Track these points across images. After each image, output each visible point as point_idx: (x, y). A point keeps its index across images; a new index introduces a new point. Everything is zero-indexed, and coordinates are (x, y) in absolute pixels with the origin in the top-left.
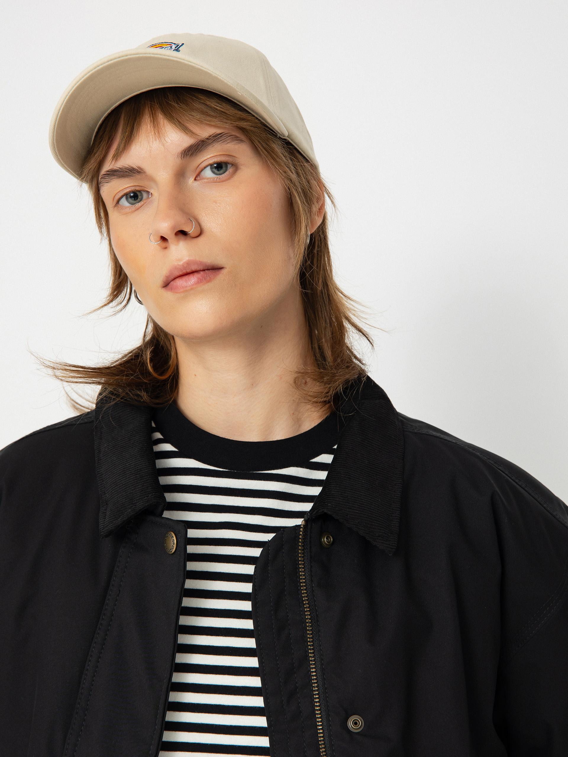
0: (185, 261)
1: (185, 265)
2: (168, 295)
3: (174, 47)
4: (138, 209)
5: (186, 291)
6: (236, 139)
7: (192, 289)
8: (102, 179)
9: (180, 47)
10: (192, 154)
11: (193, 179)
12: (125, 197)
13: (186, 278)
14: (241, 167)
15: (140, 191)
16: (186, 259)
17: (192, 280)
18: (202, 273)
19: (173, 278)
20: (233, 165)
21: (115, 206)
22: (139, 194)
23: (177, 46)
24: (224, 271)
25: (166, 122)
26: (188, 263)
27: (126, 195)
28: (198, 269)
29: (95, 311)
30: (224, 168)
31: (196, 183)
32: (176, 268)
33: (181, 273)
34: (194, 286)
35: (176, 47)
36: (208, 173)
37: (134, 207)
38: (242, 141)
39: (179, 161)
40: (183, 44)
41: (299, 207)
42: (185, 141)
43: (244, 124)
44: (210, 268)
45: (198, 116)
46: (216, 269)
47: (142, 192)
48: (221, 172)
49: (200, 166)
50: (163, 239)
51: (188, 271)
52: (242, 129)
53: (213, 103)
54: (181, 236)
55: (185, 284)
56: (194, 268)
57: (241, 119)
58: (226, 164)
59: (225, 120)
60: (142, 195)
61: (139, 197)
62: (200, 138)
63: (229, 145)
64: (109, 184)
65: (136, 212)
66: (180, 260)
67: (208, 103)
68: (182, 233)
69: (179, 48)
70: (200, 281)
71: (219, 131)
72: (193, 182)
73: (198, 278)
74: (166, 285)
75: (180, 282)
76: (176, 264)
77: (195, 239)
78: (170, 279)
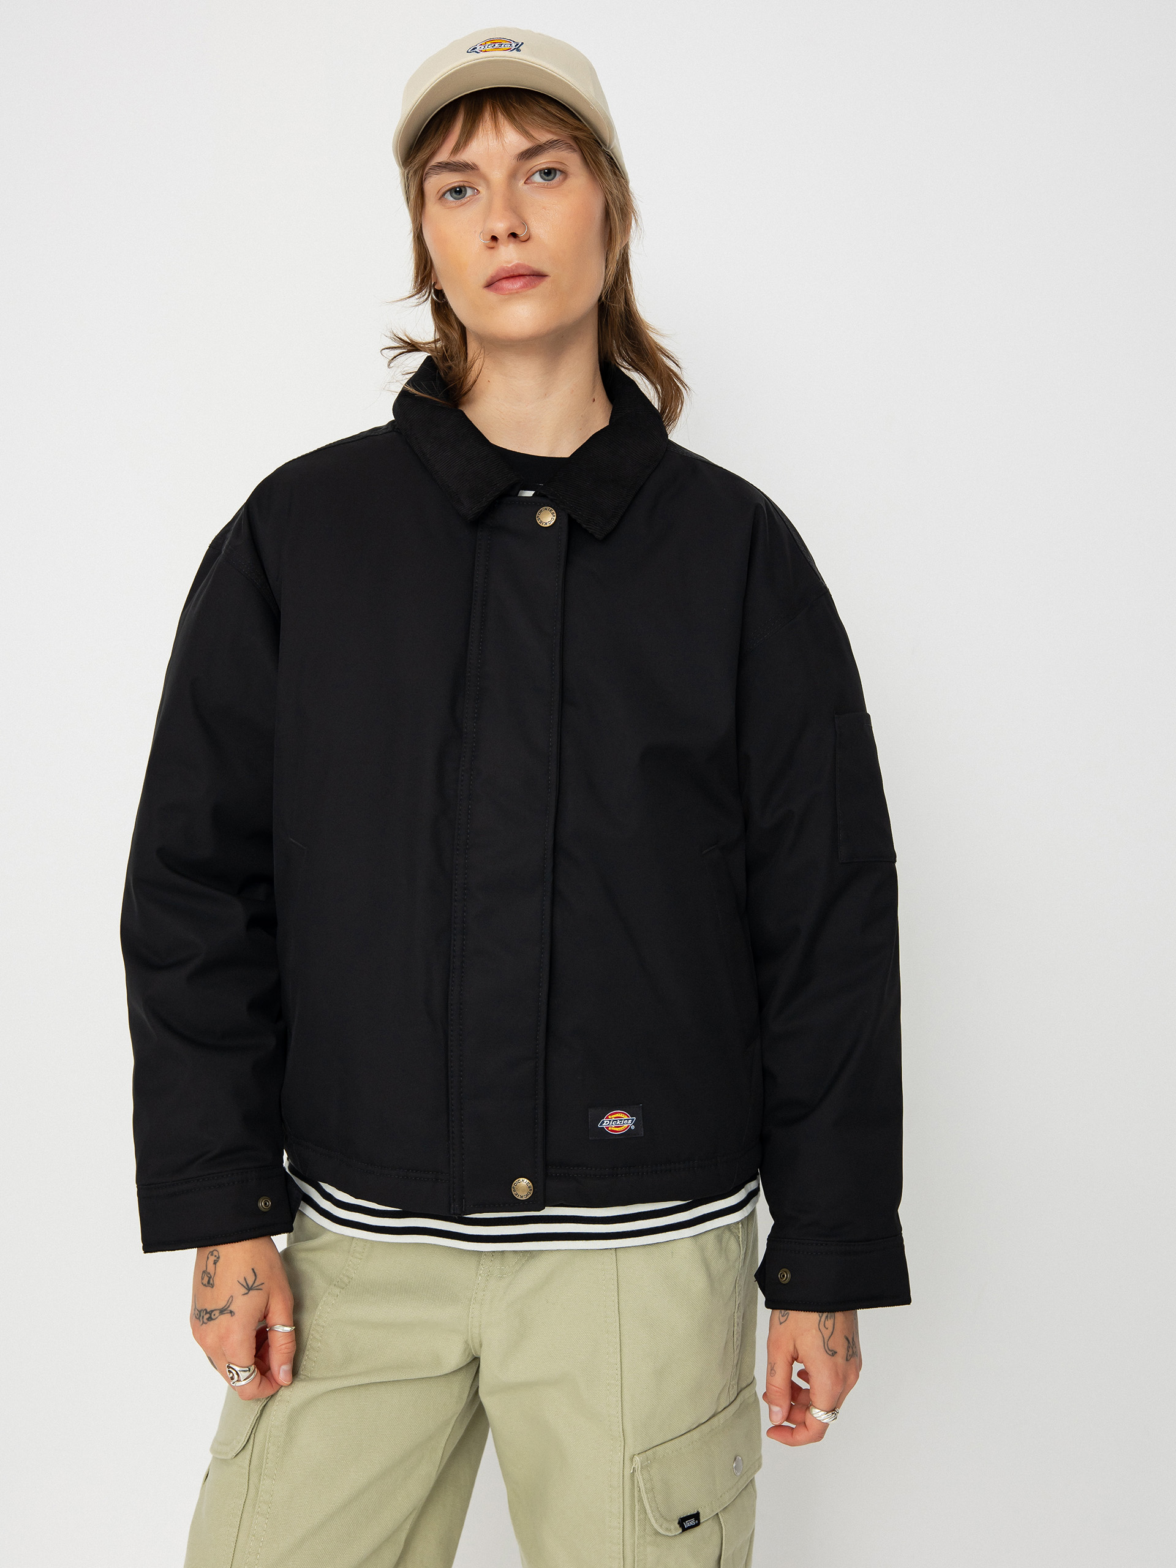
0: (513, 263)
1: (514, 268)
2: (491, 296)
3: (514, 45)
4: (463, 205)
5: (511, 294)
6: (570, 147)
7: (517, 293)
8: (431, 171)
9: (520, 45)
10: (528, 158)
11: (523, 182)
12: (449, 193)
13: (512, 280)
14: (571, 176)
15: (464, 187)
16: (515, 262)
17: (518, 284)
18: (528, 277)
19: (498, 279)
20: (562, 172)
21: (440, 199)
22: (463, 189)
23: (517, 44)
24: (548, 279)
25: (506, 122)
26: (517, 266)
27: (450, 190)
28: (525, 273)
29: (401, 300)
30: (552, 175)
31: (526, 187)
32: (503, 269)
33: (507, 275)
34: (520, 290)
35: (516, 46)
36: (537, 178)
37: (459, 202)
38: (575, 151)
39: (514, 162)
40: (522, 43)
41: (615, 223)
42: (524, 144)
43: (577, 133)
44: (535, 274)
45: (539, 120)
46: (540, 276)
47: (467, 188)
48: (550, 177)
49: (532, 170)
50: (494, 238)
51: (515, 274)
52: (576, 139)
53: (553, 109)
54: (512, 239)
55: (512, 287)
56: (522, 272)
57: (577, 129)
58: (555, 170)
59: (563, 128)
60: (466, 191)
61: (463, 192)
62: (538, 143)
63: (563, 153)
64: (438, 176)
65: (462, 207)
66: (509, 262)
67: (549, 109)
68: (514, 235)
69: (519, 47)
70: (525, 286)
71: (555, 138)
72: (522, 185)
73: (524, 283)
74: (490, 285)
75: (507, 285)
76: (505, 265)
77: (524, 244)
78: (495, 280)
